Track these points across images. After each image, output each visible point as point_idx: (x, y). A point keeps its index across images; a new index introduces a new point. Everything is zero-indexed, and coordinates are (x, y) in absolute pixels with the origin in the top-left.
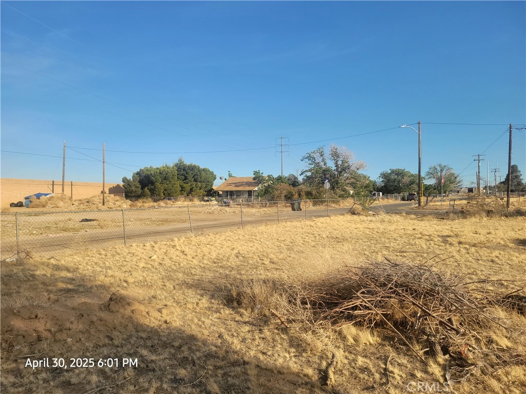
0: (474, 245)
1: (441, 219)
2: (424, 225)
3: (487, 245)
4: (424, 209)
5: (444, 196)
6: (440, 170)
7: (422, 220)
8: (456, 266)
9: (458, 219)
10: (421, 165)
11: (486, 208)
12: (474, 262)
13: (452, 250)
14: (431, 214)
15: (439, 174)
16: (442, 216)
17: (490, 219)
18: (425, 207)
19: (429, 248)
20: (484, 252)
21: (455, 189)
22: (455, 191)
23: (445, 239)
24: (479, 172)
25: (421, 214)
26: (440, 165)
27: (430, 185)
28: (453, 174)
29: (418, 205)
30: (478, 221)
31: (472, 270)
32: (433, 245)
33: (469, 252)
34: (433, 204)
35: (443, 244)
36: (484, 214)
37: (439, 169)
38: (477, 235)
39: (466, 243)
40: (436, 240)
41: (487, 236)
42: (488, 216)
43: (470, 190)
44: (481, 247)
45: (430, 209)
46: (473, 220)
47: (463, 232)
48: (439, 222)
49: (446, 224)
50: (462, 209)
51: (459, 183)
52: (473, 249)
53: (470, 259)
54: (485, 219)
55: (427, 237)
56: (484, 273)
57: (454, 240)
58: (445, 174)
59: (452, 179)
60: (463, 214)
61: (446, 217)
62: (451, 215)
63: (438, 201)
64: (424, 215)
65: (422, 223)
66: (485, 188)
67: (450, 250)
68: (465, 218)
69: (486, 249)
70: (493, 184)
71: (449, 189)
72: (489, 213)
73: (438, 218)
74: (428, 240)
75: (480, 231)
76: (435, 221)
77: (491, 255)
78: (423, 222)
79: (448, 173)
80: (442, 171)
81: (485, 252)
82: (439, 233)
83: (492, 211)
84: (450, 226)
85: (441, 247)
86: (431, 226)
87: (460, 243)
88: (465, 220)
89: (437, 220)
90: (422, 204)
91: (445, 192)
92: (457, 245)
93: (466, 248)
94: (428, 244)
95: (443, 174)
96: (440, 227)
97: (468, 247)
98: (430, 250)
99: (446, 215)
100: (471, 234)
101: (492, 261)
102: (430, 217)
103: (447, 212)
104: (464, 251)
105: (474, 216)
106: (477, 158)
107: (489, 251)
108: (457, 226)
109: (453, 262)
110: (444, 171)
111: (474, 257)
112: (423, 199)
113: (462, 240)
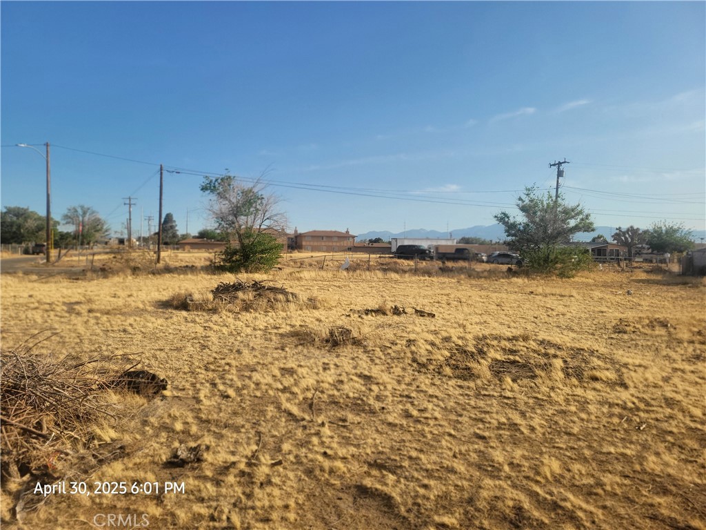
0: (108, 313)
1: (73, 279)
2: (48, 289)
3: (123, 310)
4: (54, 266)
5: (86, 249)
6: (81, 213)
7: (46, 282)
8: (77, 343)
9: (98, 278)
10: (51, 204)
11: (132, 264)
12: (101, 334)
13: (77, 321)
14: (59, 273)
15: (81, 218)
16: (75, 275)
17: (136, 278)
18: (56, 264)
19: (46, 322)
20: (117, 321)
21: (103, 239)
22: (100, 243)
23: (71, 308)
24: (130, 219)
25: (45, 274)
26: (82, 207)
27: (68, 233)
28: (99, 220)
29: (45, 261)
30: (122, 280)
31: (97, 346)
32: (52, 317)
33: (99, 321)
34: (68, 259)
35: (67, 315)
36: (129, 272)
37: (80, 211)
38: (115, 300)
39: (97, 311)
40: (58, 309)
41: (127, 299)
42: (133, 274)
43: (121, 241)
44: (115, 314)
45: (63, 266)
46: (116, 279)
47: (99, 296)
48: (71, 284)
49: (80, 287)
50: (104, 265)
51: (106, 231)
52: (104, 318)
53: (98, 331)
54: (130, 278)
55: (47, 307)
56: (110, 348)
57: (83, 309)
58: (89, 219)
59: (97, 226)
60: (104, 272)
61: (82, 277)
62: (89, 274)
63: (75, 255)
64: (51, 275)
65: (45, 287)
66: (139, 239)
67: (75, 322)
68: (106, 277)
69: (120, 316)
70: (146, 235)
71: (93, 239)
72: (135, 270)
73: (70, 279)
74: (47, 311)
75: (120, 293)
76: (65, 283)
77: (123, 323)
78: (48, 285)
79: (93, 218)
80: (84, 213)
81: (119, 320)
82: (65, 300)
83: (138, 268)
84: (83, 289)
85: (62, 320)
86: (58, 291)
87: (90, 311)
88: (105, 280)
89: (69, 281)
90: (53, 259)
91: (88, 244)
92: (86, 314)
93: (97, 318)
94: (45, 315)
95: (86, 219)
96: (70, 291)
97: (98, 315)
98: (46, 324)
99: (81, 274)
100: (109, 298)
101: (125, 331)
102: (59, 278)
103: (83, 270)
104: (92, 321)
105: (118, 274)
106: (128, 202)
107: (123, 318)
108: (93, 288)
109: (74, 338)
110: (88, 214)
111: (103, 329)
112: (54, 253)
113: (94, 307)
